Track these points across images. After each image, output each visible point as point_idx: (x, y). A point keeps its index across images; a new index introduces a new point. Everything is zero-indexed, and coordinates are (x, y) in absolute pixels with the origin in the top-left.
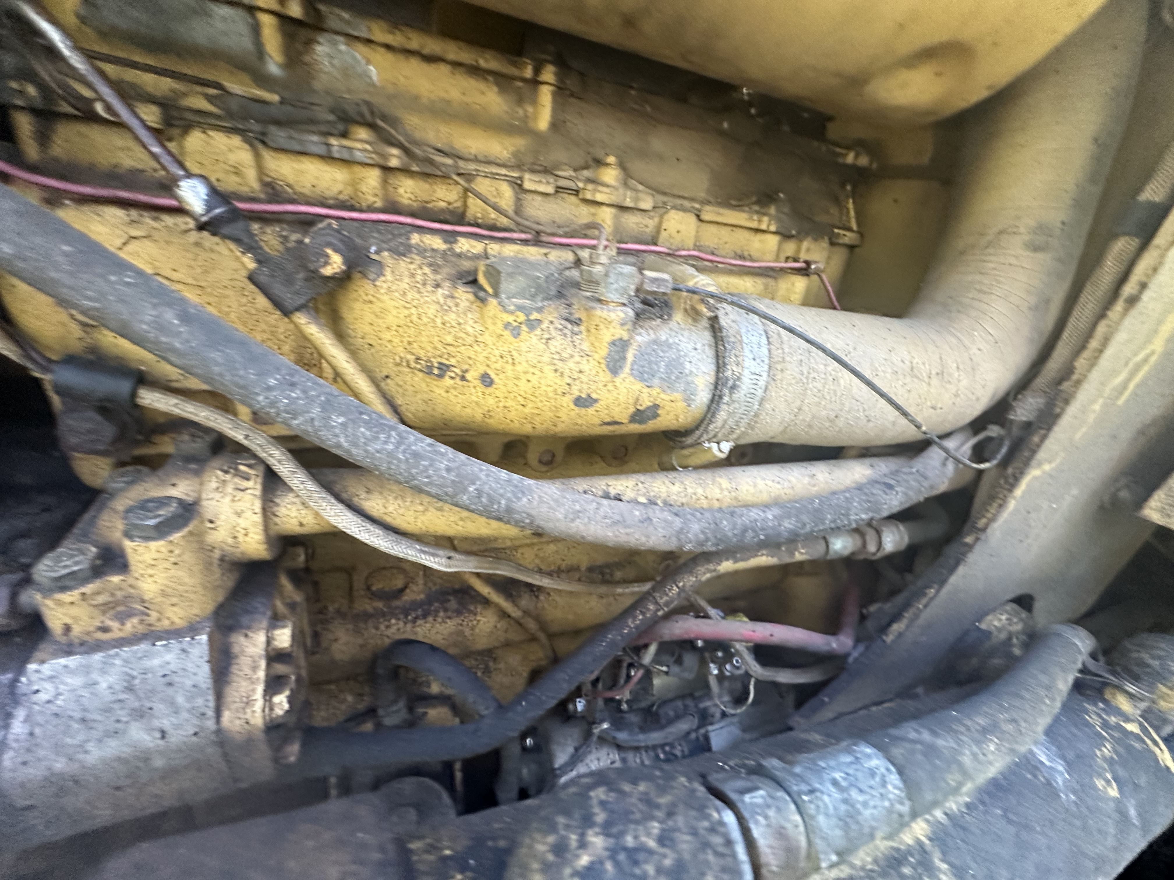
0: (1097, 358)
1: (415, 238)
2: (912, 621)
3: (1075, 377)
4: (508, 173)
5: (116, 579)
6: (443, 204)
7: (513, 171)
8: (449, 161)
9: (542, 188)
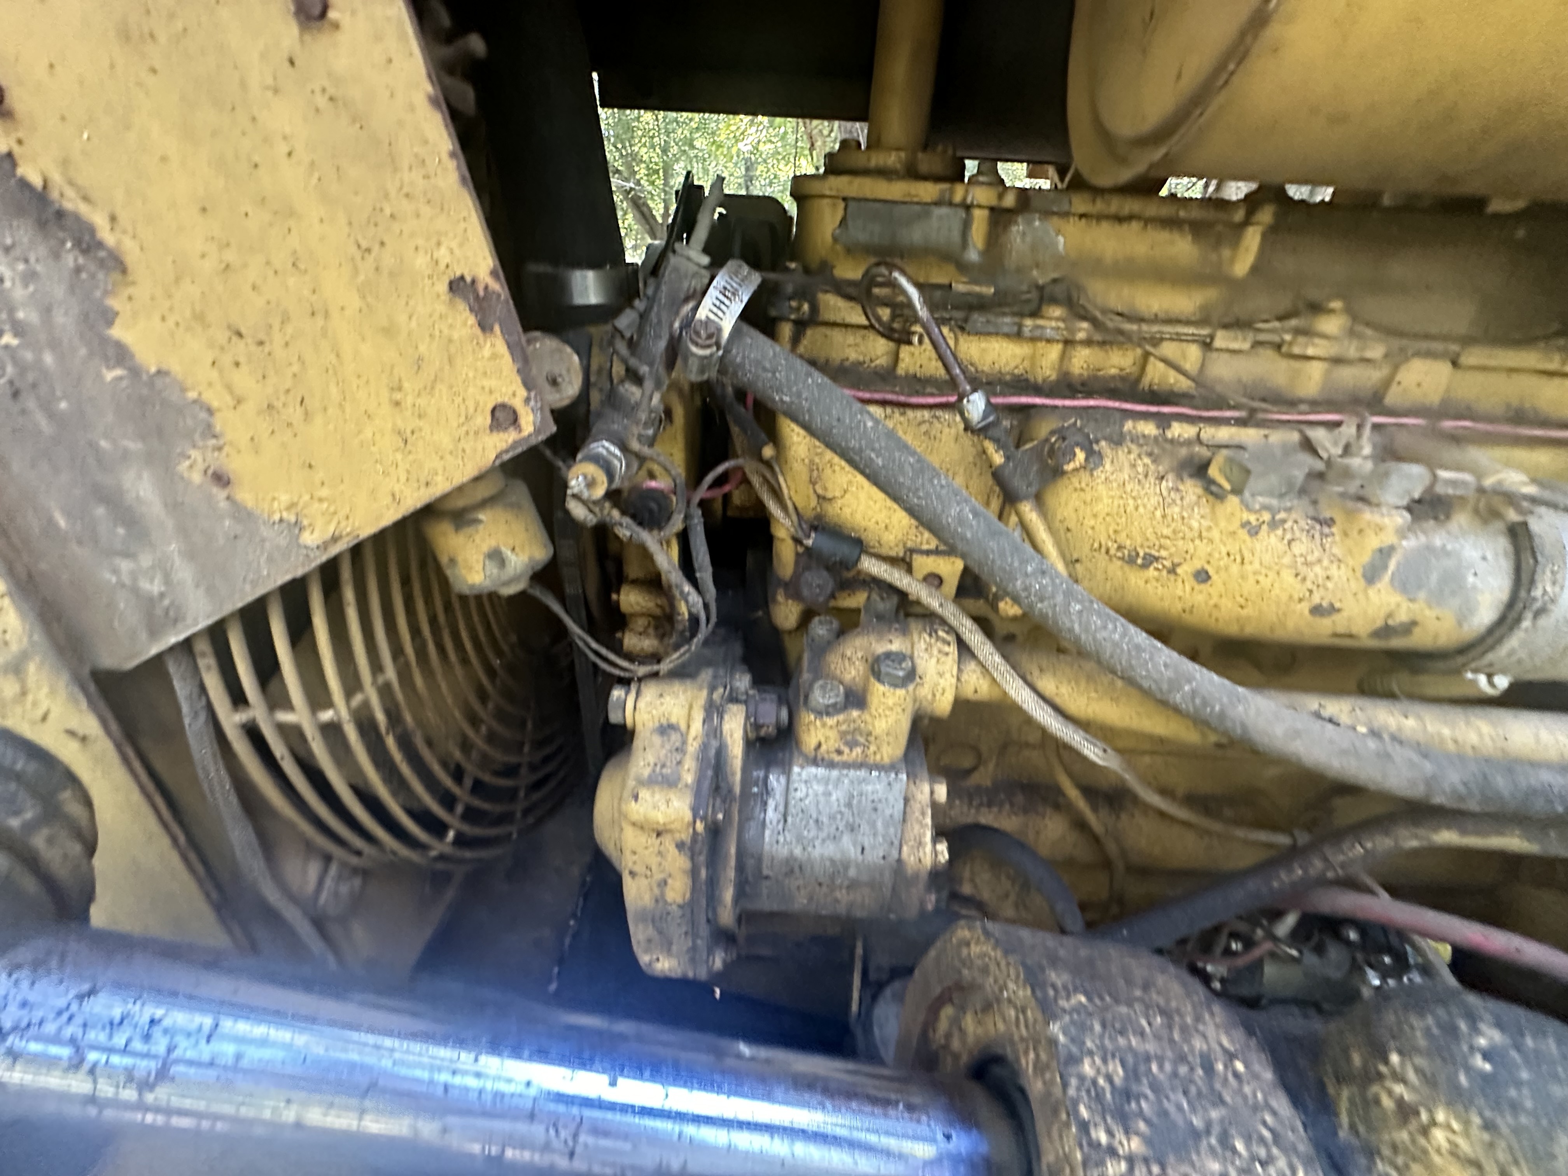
1: (1129, 425)
4: (1196, 332)
5: (855, 713)
6: (1113, 371)
7: (1202, 328)
8: (1135, 327)
9: (1235, 345)
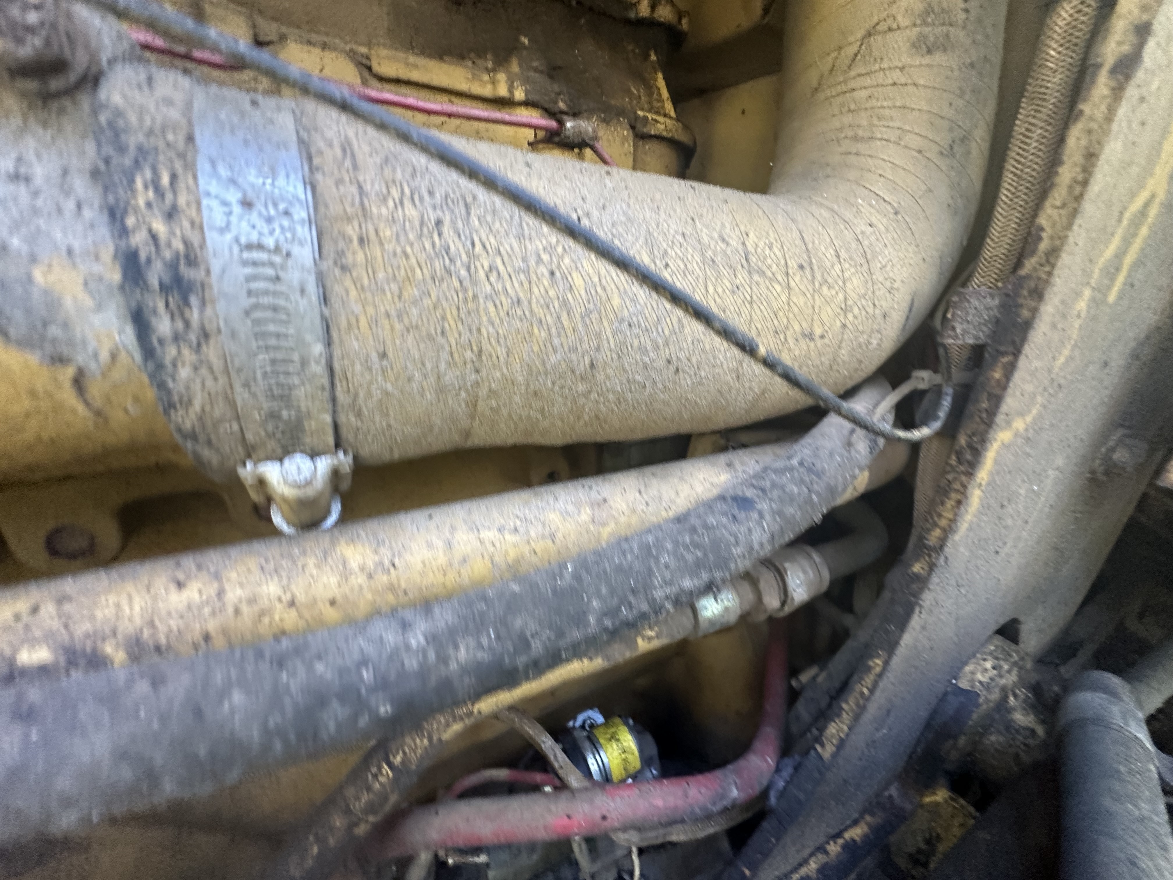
0: (1079, 198)
2: (857, 718)
3: (1043, 246)
